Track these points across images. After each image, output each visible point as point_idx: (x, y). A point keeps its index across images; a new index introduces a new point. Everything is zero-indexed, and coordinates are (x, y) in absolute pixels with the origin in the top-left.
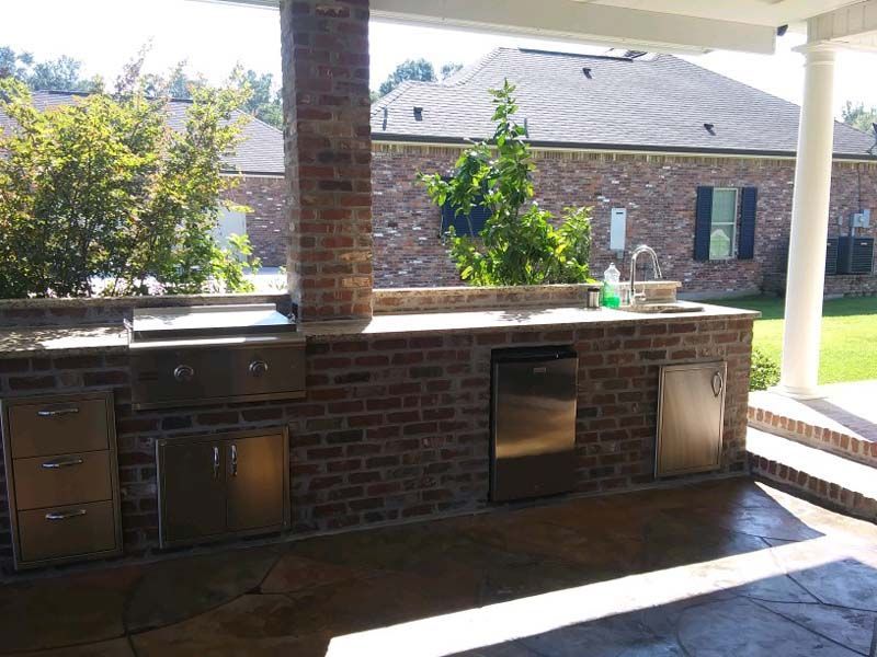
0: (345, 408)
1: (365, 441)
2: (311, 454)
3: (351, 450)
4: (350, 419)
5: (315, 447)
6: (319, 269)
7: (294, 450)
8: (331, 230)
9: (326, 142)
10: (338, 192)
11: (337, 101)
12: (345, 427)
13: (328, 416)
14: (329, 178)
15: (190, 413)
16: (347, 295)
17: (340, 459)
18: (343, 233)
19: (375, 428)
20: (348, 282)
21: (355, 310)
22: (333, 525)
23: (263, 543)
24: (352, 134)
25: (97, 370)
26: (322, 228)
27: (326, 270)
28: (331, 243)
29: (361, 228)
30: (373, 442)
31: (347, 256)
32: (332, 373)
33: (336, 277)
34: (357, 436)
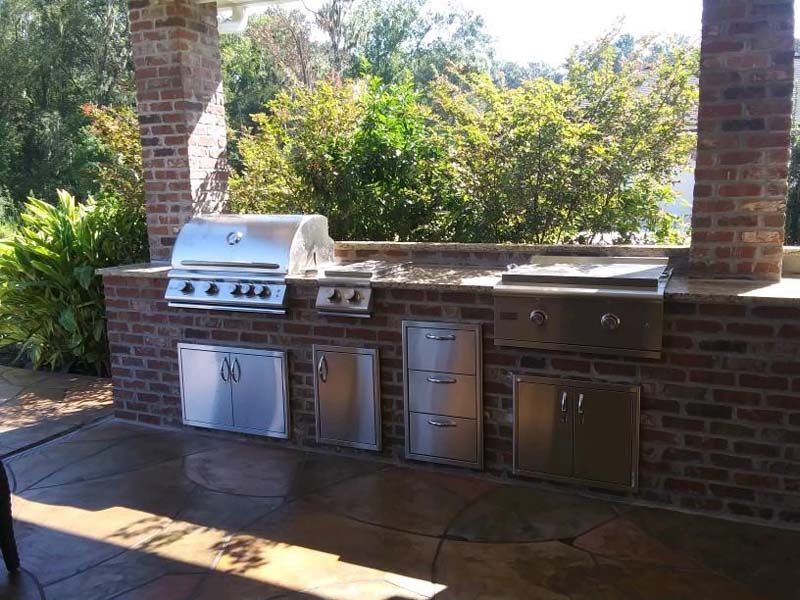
0: (711, 378)
1: (735, 420)
2: (668, 422)
3: (715, 428)
4: (716, 392)
5: (672, 415)
6: (714, 222)
7: (648, 412)
8: (733, 176)
9: (735, 76)
10: (745, 133)
11: (750, 28)
12: (710, 399)
13: (689, 384)
14: (736, 117)
15: (544, 355)
16: (749, 251)
17: (700, 434)
18: (749, 180)
19: (748, 408)
20: (749, 237)
21: (756, 269)
22: (689, 503)
23: (608, 497)
24: (770, 63)
25: (470, 306)
26: (723, 174)
27: (722, 223)
28: (731, 191)
29: (773, 172)
30: (744, 423)
31: (751, 206)
32: (698, 337)
33: (735, 230)
34: (726, 413)
